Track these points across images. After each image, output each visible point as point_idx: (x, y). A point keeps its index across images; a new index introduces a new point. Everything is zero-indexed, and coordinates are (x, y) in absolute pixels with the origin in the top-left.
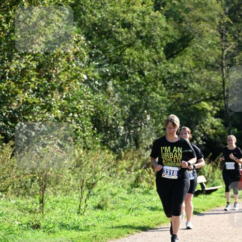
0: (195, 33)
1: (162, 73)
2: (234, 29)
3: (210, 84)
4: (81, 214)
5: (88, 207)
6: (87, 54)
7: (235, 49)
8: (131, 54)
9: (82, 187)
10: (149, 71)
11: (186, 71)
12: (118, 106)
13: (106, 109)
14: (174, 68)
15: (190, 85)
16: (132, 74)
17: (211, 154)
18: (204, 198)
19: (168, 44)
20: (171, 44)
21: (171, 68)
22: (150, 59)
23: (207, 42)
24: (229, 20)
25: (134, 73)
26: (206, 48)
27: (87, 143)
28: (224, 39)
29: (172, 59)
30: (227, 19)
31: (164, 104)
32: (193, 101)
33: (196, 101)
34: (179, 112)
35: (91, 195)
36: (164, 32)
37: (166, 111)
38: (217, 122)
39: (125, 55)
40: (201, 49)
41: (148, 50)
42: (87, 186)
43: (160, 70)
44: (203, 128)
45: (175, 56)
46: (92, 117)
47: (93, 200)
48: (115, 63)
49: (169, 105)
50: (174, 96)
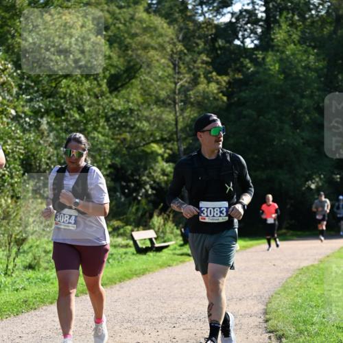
0: (143, 63)
1: (104, 109)
2: (188, 59)
3: (161, 123)
4: (9, 275)
5: (17, 267)
6: (16, 86)
7: (189, 83)
8: (68, 86)
9: (9, 244)
10: (89, 106)
11: (132, 108)
12: (53, 147)
13: (38, 151)
14: (118, 103)
15: (138, 124)
16: (69, 109)
17: (162, 205)
18: (154, 256)
19: (112, 76)
20: (115, 75)
21: (115, 104)
22: (91, 93)
23: (157, 74)
24: (183, 48)
25: (72, 109)
26: (156, 81)
27: (16, 191)
28: (177, 71)
29: (116, 93)
30: (180, 47)
31: (108, 146)
32: (140, 142)
33: (144, 143)
34: (124, 155)
35: (21, 253)
36: (107, 61)
37: (110, 155)
38: (169, 167)
39: (61, 88)
40: (150, 81)
41: (88, 82)
42: (16, 242)
43: (102, 106)
44: (153, 174)
45: (120, 89)
46: (22, 160)
47: (23, 259)
48: (49, 96)
49: (114, 146)
50: (118, 137)
